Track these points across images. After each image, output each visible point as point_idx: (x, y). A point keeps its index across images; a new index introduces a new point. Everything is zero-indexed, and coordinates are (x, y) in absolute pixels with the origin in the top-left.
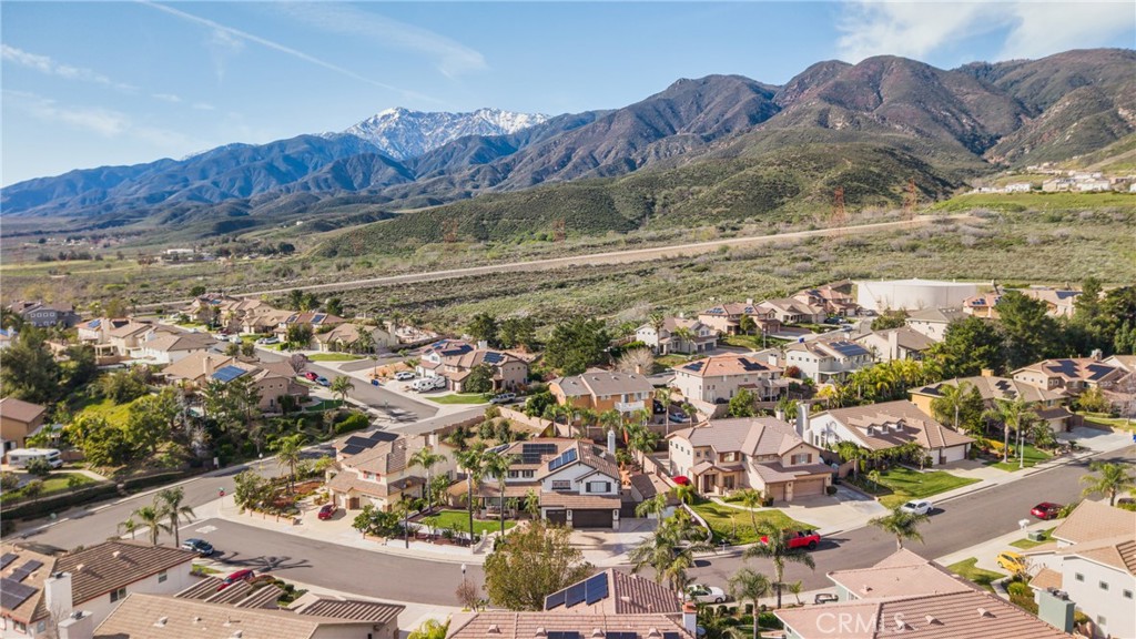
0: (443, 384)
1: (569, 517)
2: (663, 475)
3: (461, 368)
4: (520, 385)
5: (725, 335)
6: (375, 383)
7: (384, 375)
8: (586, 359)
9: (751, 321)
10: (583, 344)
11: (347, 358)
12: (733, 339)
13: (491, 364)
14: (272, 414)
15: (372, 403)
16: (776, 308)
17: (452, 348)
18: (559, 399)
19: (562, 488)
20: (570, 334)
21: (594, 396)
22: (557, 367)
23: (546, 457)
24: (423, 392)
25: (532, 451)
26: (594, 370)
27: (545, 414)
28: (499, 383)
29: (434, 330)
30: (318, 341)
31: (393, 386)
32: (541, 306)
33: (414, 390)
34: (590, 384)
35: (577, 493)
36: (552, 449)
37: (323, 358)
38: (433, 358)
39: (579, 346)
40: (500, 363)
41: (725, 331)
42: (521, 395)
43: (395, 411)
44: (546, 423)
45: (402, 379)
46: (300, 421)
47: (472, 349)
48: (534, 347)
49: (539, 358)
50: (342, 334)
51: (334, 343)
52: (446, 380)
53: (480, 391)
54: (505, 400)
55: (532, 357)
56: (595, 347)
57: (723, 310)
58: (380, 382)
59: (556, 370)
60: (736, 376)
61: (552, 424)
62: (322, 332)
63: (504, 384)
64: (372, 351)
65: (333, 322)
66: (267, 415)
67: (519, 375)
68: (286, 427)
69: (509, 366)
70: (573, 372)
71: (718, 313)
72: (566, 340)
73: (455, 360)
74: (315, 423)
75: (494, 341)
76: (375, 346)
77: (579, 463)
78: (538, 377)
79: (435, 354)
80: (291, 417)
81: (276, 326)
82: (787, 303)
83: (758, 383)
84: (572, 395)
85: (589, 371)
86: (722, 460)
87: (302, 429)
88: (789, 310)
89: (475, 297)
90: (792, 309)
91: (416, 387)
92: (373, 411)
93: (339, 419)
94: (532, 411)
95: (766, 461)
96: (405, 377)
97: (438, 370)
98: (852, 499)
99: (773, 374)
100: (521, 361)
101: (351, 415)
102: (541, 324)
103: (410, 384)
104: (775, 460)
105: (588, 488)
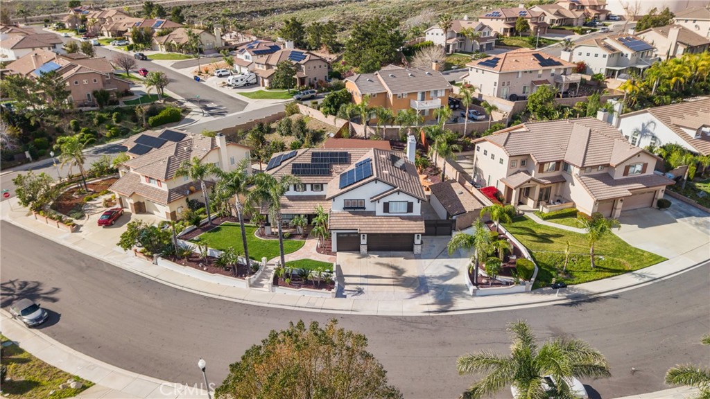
0: (255, 81)
1: (364, 241)
2: (467, 184)
3: (269, 66)
4: (321, 82)
5: (501, 36)
6: (197, 79)
7: (207, 72)
8: (381, 58)
9: (526, 23)
10: (379, 44)
11: (180, 57)
12: (508, 40)
13: (294, 62)
14: (89, 108)
15: (189, 98)
16: (546, 13)
17: (262, 47)
18: (355, 96)
19: (355, 208)
20: (367, 35)
21: (390, 93)
22: (355, 66)
23: (338, 169)
24: (236, 87)
25: (322, 160)
26: (390, 67)
27: (339, 113)
28: (302, 80)
29: (254, 35)
30: (157, 43)
31: (213, 82)
32: (343, 14)
33: (229, 85)
34: (386, 81)
35: (372, 214)
36: (344, 158)
37: (161, 57)
38: (247, 57)
39: (374, 46)
40: (302, 62)
41: (502, 33)
42: (322, 92)
43: (209, 105)
44: (341, 123)
45: (220, 76)
46: (114, 115)
47: (280, 49)
48: (336, 48)
49: (339, 58)
50: (176, 37)
51: (170, 44)
52: (257, 77)
53: (284, 88)
54: (307, 96)
55: (334, 57)
56: (389, 47)
57: (501, 13)
58: (201, 78)
59: (355, 69)
60: (531, 72)
61: (347, 124)
62: (161, 35)
63: (307, 81)
64: (201, 51)
65: (171, 26)
66: (84, 109)
67: (322, 73)
68: (101, 120)
69: (311, 65)
70: (370, 70)
71: (496, 16)
72: (363, 40)
73: (263, 59)
74: (130, 117)
75: (302, 43)
76: (204, 48)
77: (376, 180)
78: (339, 76)
79: (247, 53)
80: (107, 111)
81: (126, 31)
82: (553, 8)
83: (550, 79)
84: (368, 94)
85: (383, 69)
86: (541, 170)
87: (117, 122)
88: (555, 14)
89: (291, 9)
90: (558, 13)
91: (230, 83)
92: (188, 104)
93: (153, 112)
94: (328, 109)
95: (594, 172)
96: (223, 74)
97: (251, 68)
98: (689, 215)
99: (565, 69)
100: (324, 60)
101: (164, 109)
102: (343, 30)
103: (226, 80)
104: (605, 171)
105: (386, 207)
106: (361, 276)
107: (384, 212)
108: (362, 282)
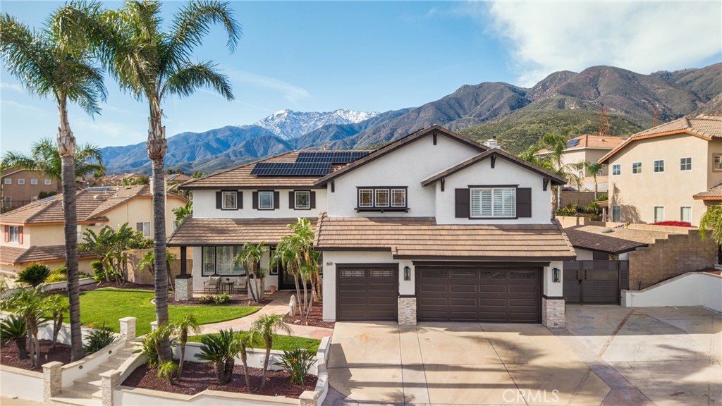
1: (407, 287)
19: (384, 208)
105: (463, 204)
106: (402, 366)
107: (458, 215)
108: (407, 380)
